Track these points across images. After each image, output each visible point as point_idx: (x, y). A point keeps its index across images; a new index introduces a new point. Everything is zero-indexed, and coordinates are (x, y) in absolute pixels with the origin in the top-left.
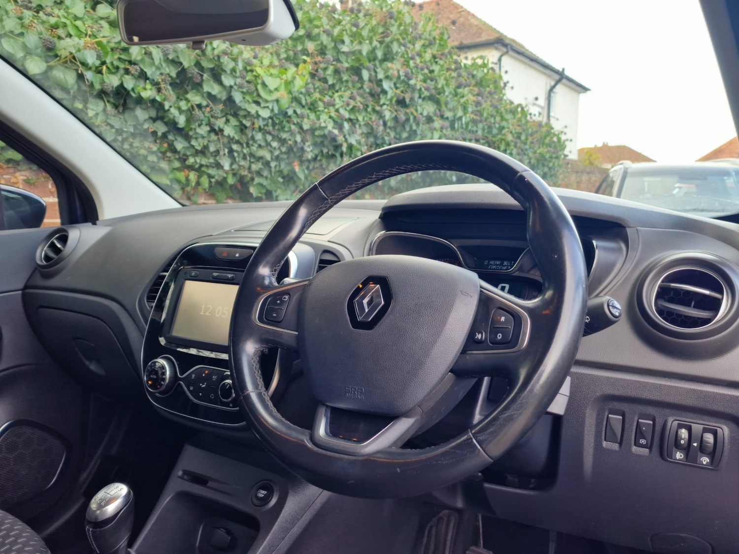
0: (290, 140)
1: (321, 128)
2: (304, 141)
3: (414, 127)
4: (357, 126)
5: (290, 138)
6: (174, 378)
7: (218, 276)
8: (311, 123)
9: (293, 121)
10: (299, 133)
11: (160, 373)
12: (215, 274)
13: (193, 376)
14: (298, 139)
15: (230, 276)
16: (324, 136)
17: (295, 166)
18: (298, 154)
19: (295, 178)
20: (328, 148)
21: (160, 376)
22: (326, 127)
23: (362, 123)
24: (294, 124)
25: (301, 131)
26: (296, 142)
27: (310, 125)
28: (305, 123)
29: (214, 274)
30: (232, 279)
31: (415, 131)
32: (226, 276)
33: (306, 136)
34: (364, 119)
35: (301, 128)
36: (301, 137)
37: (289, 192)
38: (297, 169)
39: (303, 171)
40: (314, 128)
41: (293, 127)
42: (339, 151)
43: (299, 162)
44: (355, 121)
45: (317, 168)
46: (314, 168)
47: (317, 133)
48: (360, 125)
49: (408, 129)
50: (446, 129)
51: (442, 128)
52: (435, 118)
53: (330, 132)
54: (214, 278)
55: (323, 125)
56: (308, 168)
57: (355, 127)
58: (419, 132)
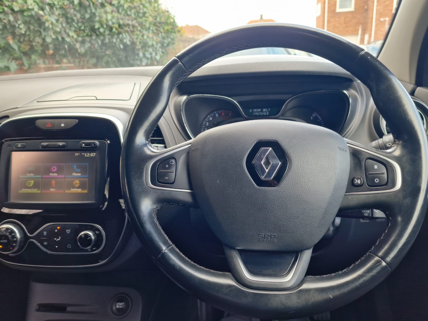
0: (4, 19)
1: (28, 10)
2: (16, 20)
3: (94, 11)
4: (55, 9)
5: (4, 17)
6: (25, 237)
7: (47, 145)
8: (20, 6)
9: (5, 4)
10: (12, 14)
11: (10, 236)
12: (45, 144)
13: (45, 233)
14: (11, 18)
15: (61, 144)
16: (31, 16)
17: (9, 40)
18: (11, 31)
19: (10, 49)
20: (34, 26)
21: (11, 239)
22: (33, 9)
23: (58, 7)
24: (6, 6)
25: (13, 12)
26: (9, 21)
27: (19, 7)
28: (14, 6)
29: (42, 144)
30: (63, 146)
31: (94, 14)
32: (56, 145)
33: (17, 16)
34: (58, 4)
35: (12, 10)
36: (13, 17)
37: (6, 60)
38: (11, 42)
39: (16, 43)
40: (23, 9)
41: (6, 9)
42: (43, 27)
43: (12, 37)
44: (52, 5)
45: (26, 41)
46: (24, 41)
47: (26, 14)
48: (56, 8)
49: (89, 11)
50: (115, 12)
51: (112, 11)
52: (106, 4)
53: (36, 12)
54: (43, 147)
55: (30, 7)
56: (19, 41)
57: (53, 9)
58: (97, 14)
